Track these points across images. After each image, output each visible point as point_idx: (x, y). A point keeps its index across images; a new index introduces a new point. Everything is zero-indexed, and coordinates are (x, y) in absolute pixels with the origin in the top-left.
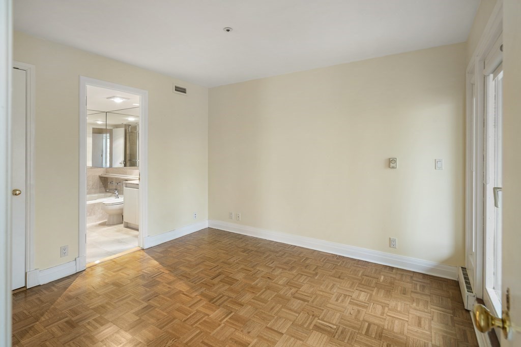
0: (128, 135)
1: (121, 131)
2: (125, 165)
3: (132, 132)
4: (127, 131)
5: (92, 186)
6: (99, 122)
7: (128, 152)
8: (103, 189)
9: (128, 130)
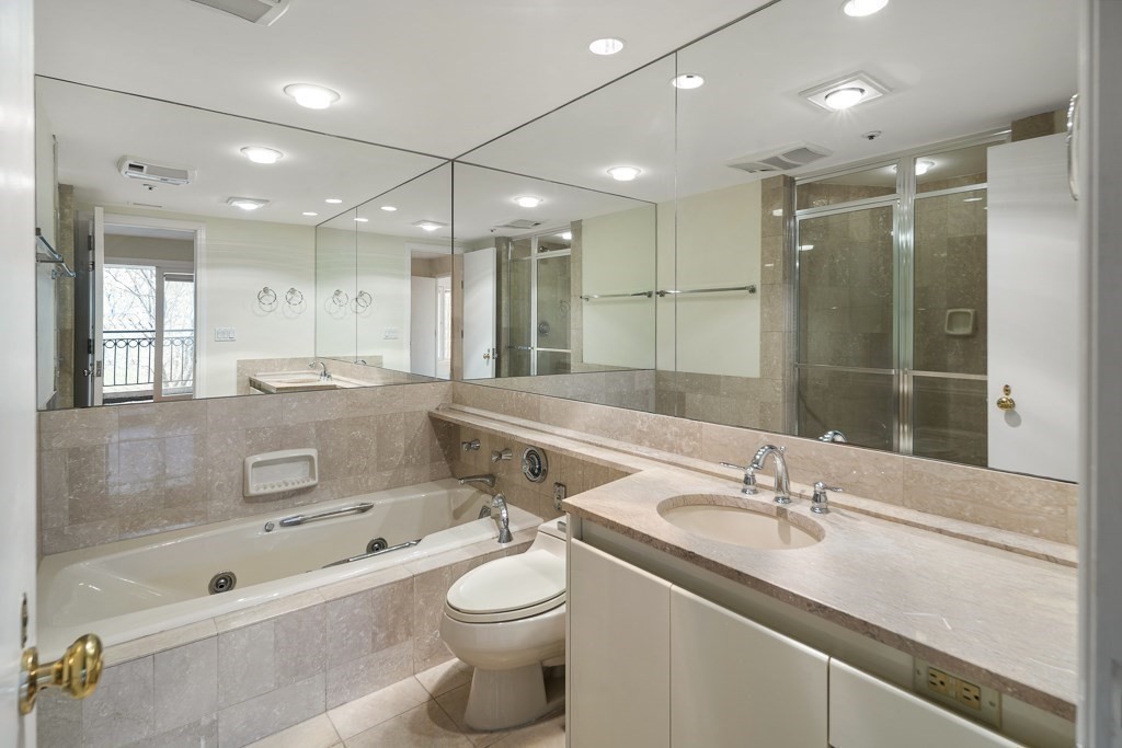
0: (504, 268)
1: (487, 259)
2: (498, 374)
3: (513, 261)
4: (504, 260)
5: (406, 454)
6: (429, 228)
7: (505, 324)
8: (443, 465)
9: (504, 253)
